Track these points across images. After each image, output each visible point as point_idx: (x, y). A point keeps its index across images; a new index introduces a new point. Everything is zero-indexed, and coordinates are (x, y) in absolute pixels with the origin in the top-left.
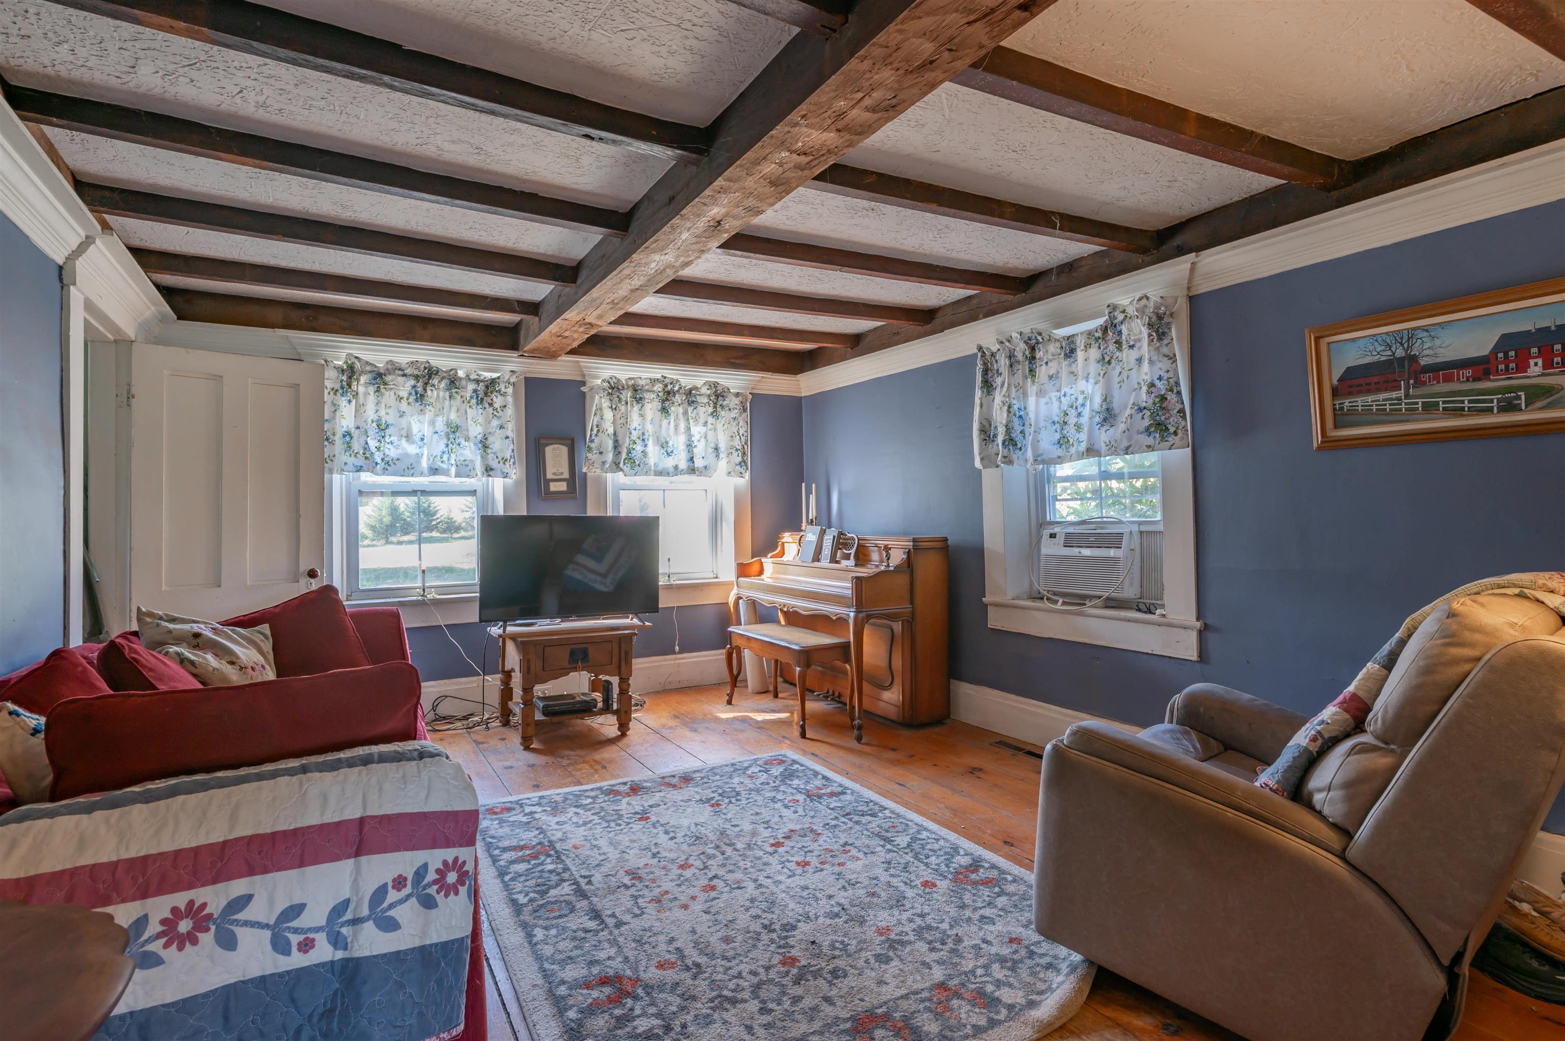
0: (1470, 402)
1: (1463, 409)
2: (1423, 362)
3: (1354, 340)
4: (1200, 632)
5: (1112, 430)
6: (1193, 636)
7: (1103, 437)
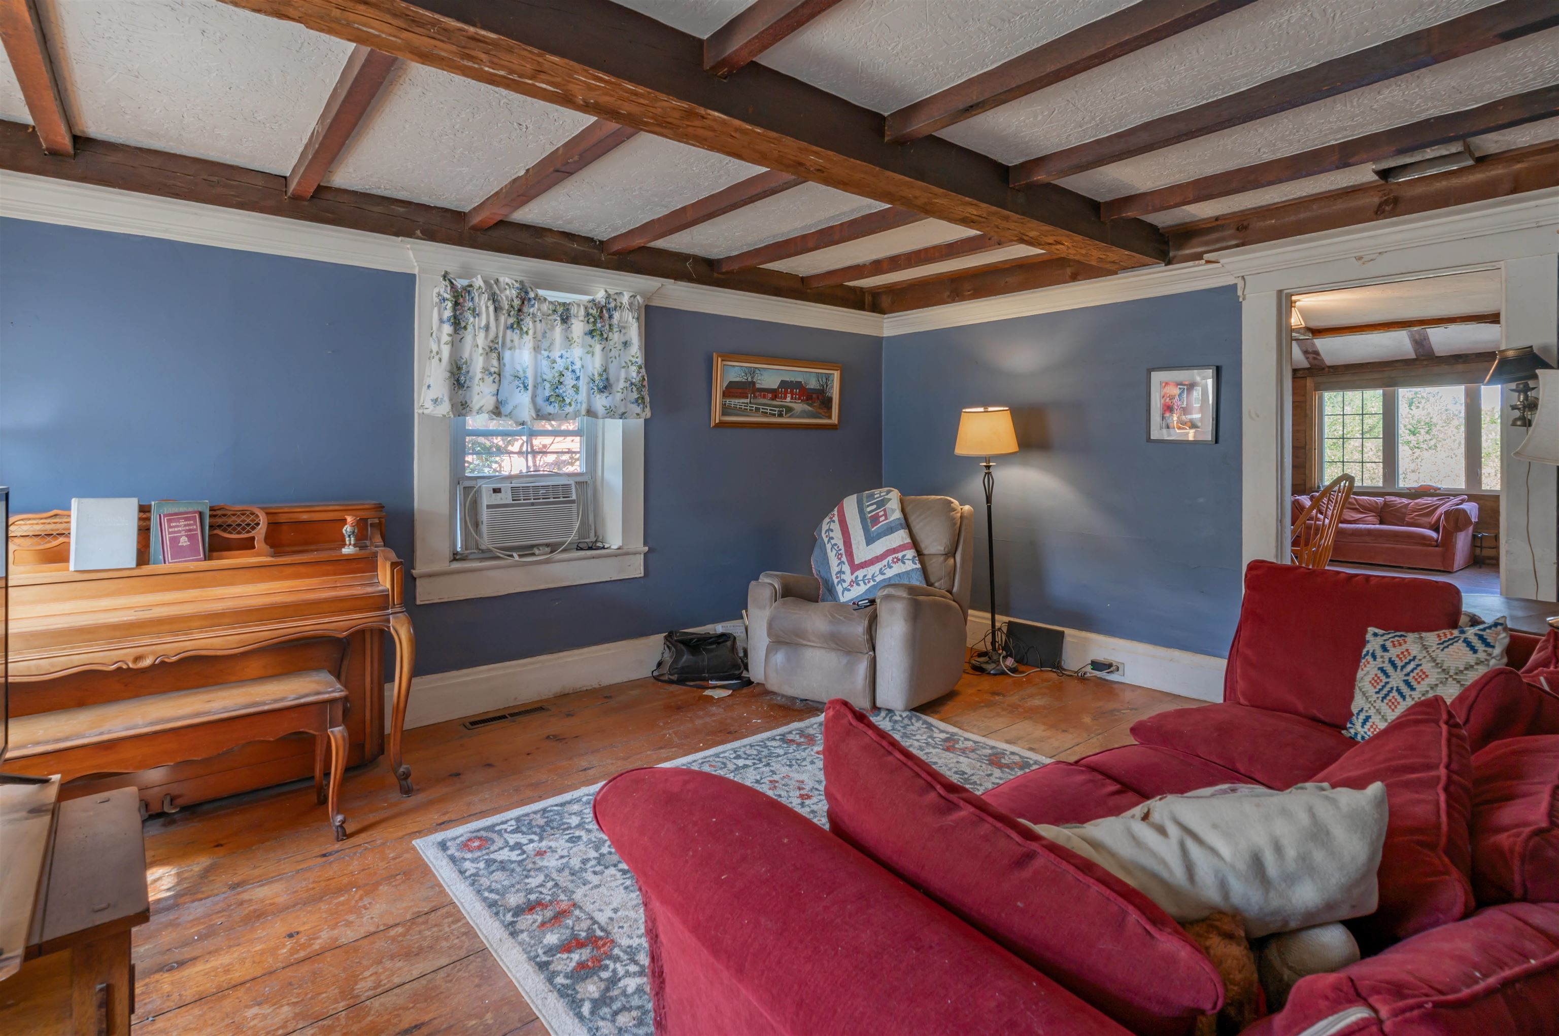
0: (770, 410)
1: (775, 415)
2: (758, 386)
3: (734, 366)
4: (645, 554)
5: (610, 397)
6: (641, 559)
7: (600, 402)
